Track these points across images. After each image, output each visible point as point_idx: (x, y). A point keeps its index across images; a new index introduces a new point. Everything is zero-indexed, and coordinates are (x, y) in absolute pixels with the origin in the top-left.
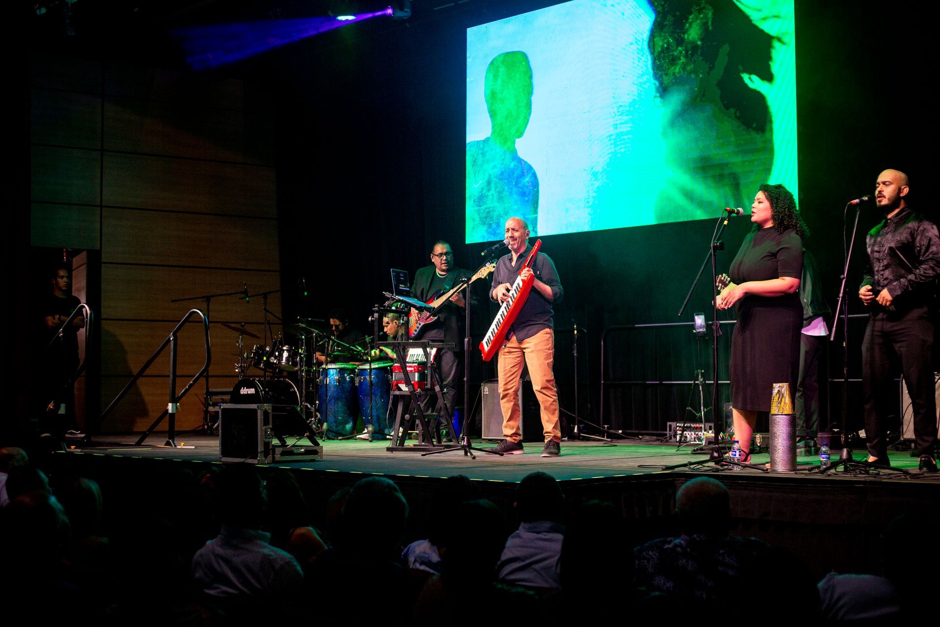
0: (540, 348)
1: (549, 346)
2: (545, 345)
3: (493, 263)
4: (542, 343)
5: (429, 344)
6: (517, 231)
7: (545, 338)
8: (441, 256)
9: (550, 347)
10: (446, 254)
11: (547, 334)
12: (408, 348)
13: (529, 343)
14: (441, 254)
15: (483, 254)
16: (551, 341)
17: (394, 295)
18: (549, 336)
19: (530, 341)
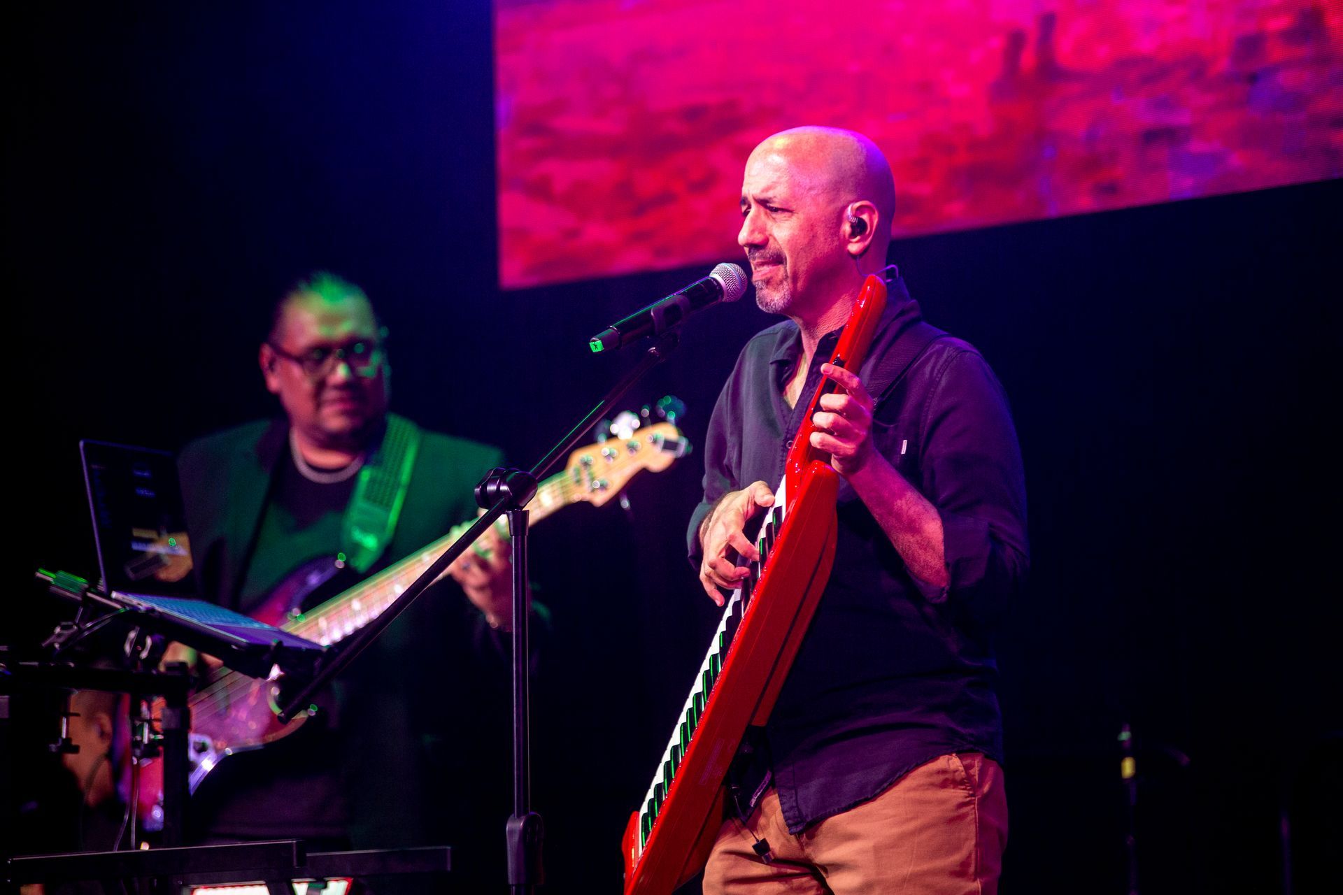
0: (908, 870)
1: (957, 858)
2: (936, 853)
3: (657, 419)
4: (924, 836)
5: (302, 860)
6: (786, 210)
7: (934, 813)
8: (319, 362)
9: (964, 864)
10: (349, 349)
11: (944, 785)
12: (186, 885)
13: (852, 837)
14: (321, 352)
15: (597, 346)
16: (973, 828)
17: (102, 586)
18: (959, 795)
19: (852, 828)
